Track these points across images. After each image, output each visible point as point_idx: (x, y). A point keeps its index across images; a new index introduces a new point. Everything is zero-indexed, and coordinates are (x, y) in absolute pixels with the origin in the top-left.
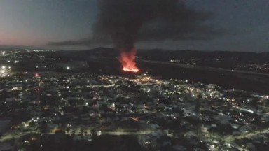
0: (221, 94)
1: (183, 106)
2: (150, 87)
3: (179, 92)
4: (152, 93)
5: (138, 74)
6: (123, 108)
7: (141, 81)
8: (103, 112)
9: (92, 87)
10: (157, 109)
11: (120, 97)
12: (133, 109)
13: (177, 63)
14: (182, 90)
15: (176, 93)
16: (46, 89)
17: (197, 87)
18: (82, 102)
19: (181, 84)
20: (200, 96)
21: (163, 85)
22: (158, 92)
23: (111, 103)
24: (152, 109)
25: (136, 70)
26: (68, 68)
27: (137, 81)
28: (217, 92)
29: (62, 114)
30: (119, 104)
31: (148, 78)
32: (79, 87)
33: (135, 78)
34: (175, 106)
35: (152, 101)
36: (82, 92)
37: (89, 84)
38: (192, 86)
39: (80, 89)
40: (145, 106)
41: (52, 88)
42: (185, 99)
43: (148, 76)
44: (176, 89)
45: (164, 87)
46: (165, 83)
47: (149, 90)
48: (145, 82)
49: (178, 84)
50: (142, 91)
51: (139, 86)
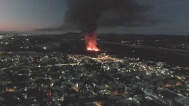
0: (172, 72)
1: (142, 86)
2: (110, 64)
3: (134, 70)
4: (111, 71)
5: (99, 53)
6: (86, 89)
7: (102, 60)
8: (66, 94)
9: (60, 65)
10: (119, 90)
11: (83, 76)
12: (96, 90)
13: (127, 43)
14: (137, 67)
15: (132, 71)
16: (19, 68)
17: (149, 65)
18: (48, 82)
19: (135, 62)
20: (154, 74)
21: (119, 63)
22: (116, 70)
23: (75, 84)
24: (113, 90)
25: (97, 50)
26: (45, 48)
27: (98, 59)
28: (167, 70)
29: (26, 97)
30: (82, 84)
31: (107, 57)
32: (49, 66)
33: (96, 57)
34: (135, 86)
35: (112, 80)
36: (51, 70)
37: (58, 63)
38: (144, 64)
39: (50, 67)
40: (107, 86)
41: (25, 68)
42: (142, 77)
43: (107, 55)
44: (131, 66)
45: (121, 66)
46: (121, 61)
47: (109, 68)
48: (105, 60)
49: (132, 62)
50: (103, 69)
51: (100, 64)
